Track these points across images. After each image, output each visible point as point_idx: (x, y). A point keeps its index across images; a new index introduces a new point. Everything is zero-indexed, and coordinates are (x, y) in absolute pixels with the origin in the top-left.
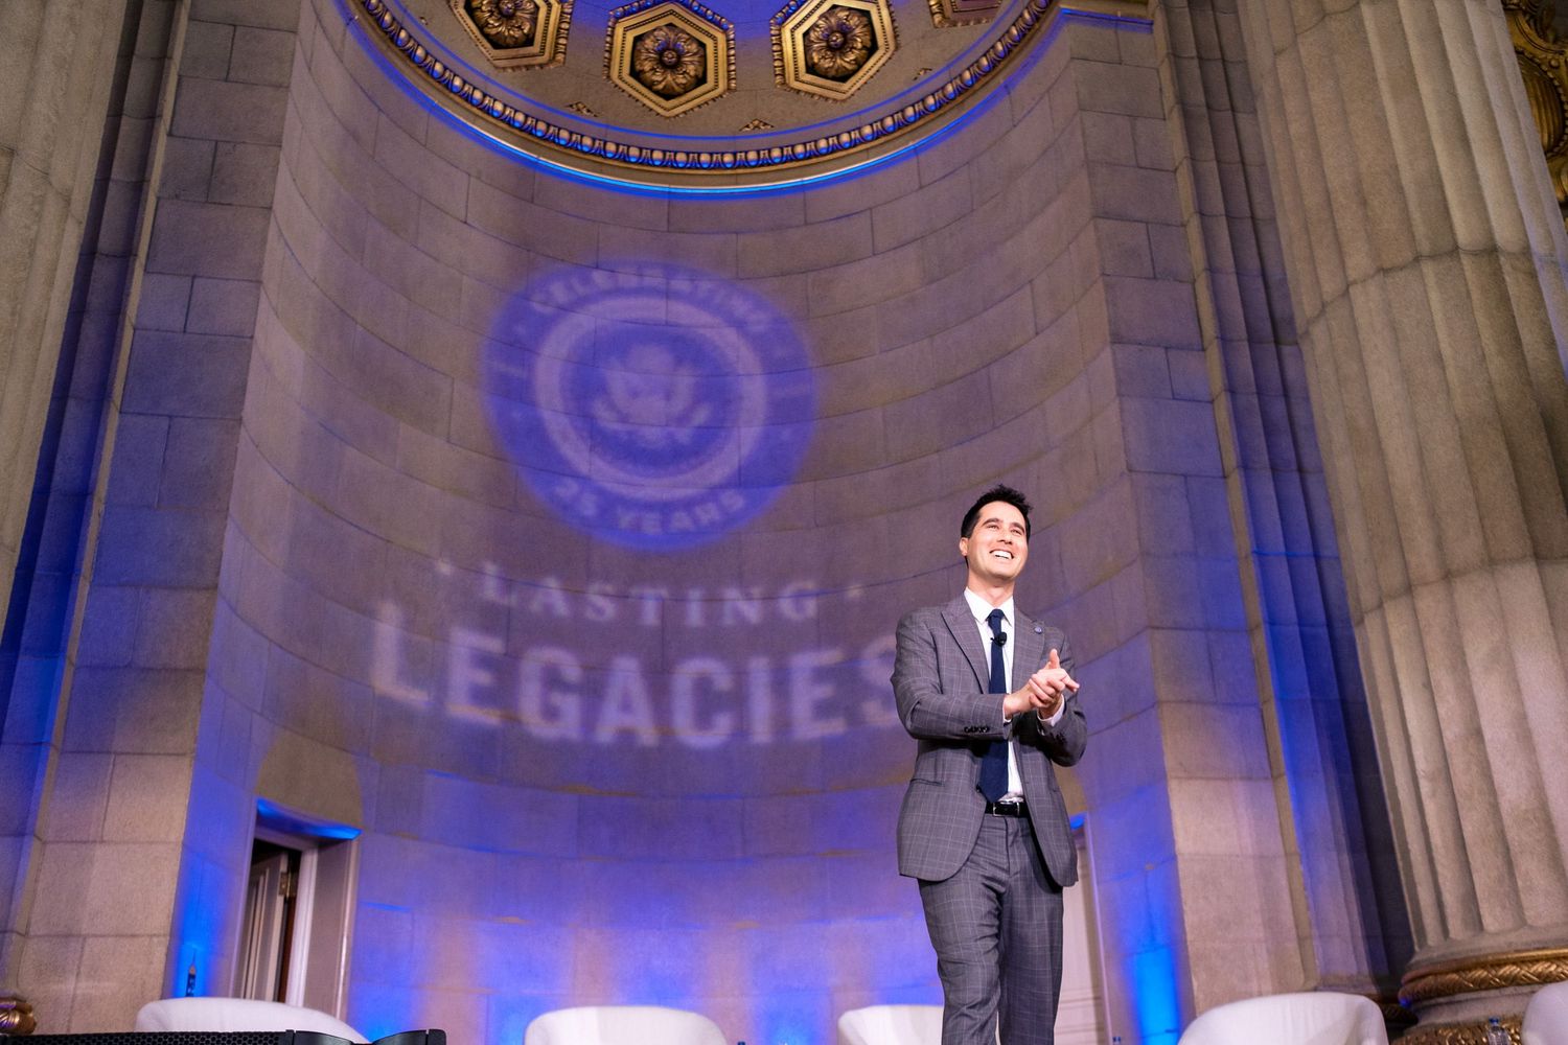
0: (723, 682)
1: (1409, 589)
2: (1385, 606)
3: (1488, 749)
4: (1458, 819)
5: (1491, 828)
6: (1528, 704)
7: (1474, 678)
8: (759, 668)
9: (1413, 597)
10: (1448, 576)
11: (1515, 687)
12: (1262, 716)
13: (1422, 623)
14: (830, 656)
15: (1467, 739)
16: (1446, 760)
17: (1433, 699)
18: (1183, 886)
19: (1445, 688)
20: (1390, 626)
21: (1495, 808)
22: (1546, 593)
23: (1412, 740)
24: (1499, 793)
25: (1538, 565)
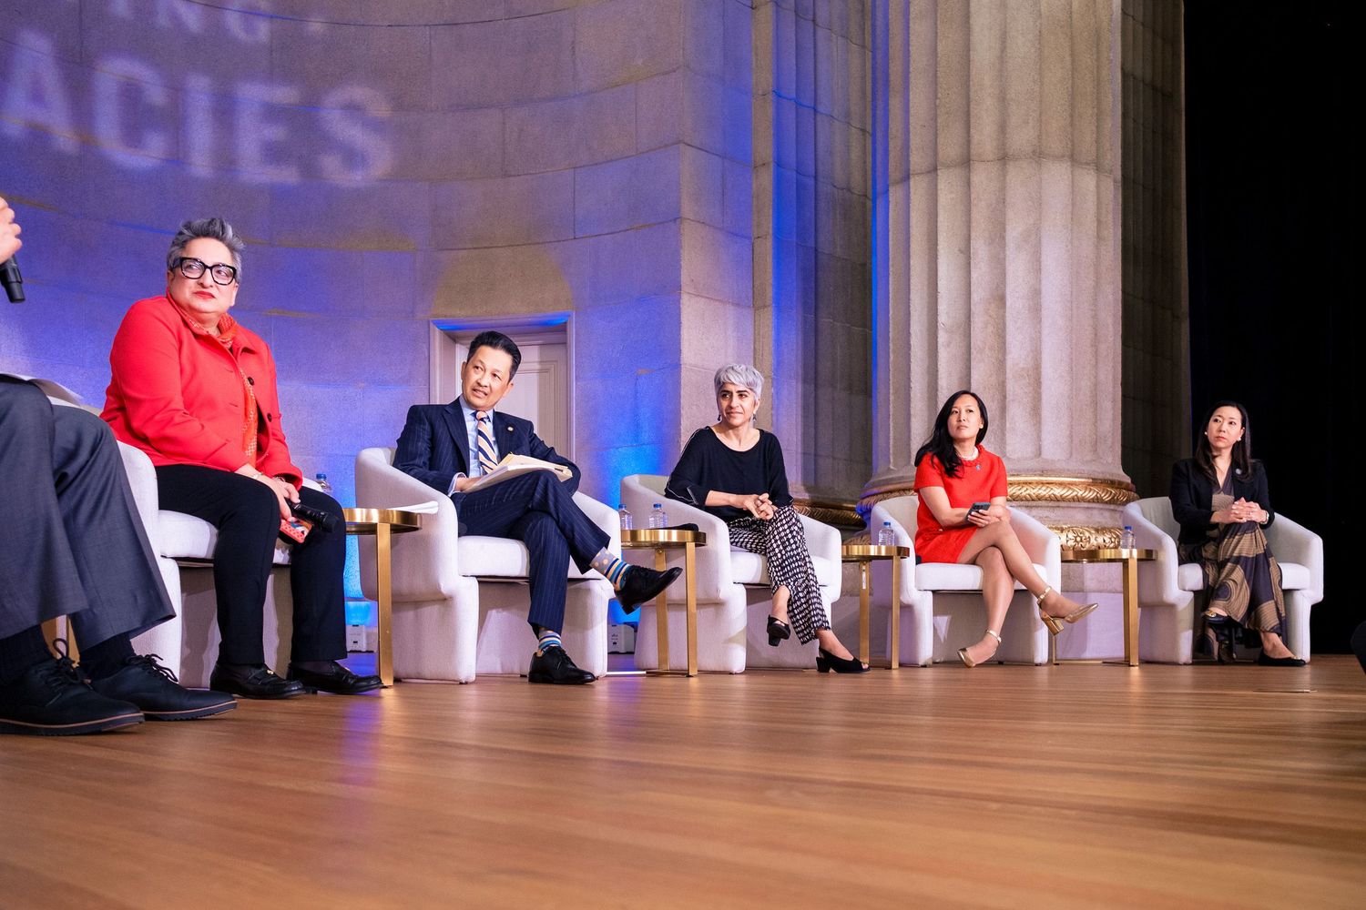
0: (156, 95)
1: (966, 162)
2: (939, 172)
3: (1007, 314)
4: (969, 368)
5: (993, 380)
6: (1043, 282)
7: (1008, 253)
8: (200, 87)
9: (969, 171)
10: (1004, 158)
11: (1037, 268)
12: (753, 250)
13: (973, 196)
14: (285, 95)
15: (990, 303)
16: (969, 317)
17: (969, 263)
18: (682, 393)
19: (980, 256)
20: (939, 192)
21: (1002, 363)
22: (1073, 192)
23: (939, 295)
24: (1007, 351)
25: (1073, 166)
